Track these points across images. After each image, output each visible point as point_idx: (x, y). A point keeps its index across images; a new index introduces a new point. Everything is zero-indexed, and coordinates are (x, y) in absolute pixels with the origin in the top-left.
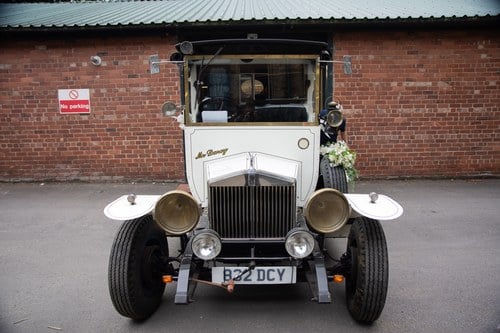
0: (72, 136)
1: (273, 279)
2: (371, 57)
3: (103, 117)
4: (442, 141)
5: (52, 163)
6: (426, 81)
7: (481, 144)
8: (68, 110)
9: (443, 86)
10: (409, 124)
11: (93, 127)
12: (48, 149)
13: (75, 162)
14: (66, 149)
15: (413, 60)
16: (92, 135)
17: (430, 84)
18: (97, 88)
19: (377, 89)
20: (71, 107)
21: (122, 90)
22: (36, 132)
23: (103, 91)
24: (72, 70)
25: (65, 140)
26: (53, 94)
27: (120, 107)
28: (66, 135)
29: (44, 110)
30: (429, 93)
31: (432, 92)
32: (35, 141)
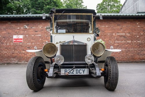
0: (16, 49)
1: (81, 73)
2: (107, 26)
3: (27, 44)
4: (129, 51)
5: (9, 58)
6: (123, 33)
7: (141, 52)
8: (16, 41)
9: (128, 35)
10: (119, 46)
11: (23, 47)
12: (9, 54)
13: (17, 58)
14: (14, 53)
15: (119, 27)
16: (23, 49)
17: (124, 34)
18: (25, 35)
19: (109, 36)
20: (17, 40)
21: (33, 36)
22: (5, 48)
23: (27, 36)
24: (18, 29)
25: (14, 51)
26: (11, 36)
27: (32, 41)
28: (15, 49)
29: (8, 42)
30: (124, 37)
31: (125, 36)
32: (5, 51)
